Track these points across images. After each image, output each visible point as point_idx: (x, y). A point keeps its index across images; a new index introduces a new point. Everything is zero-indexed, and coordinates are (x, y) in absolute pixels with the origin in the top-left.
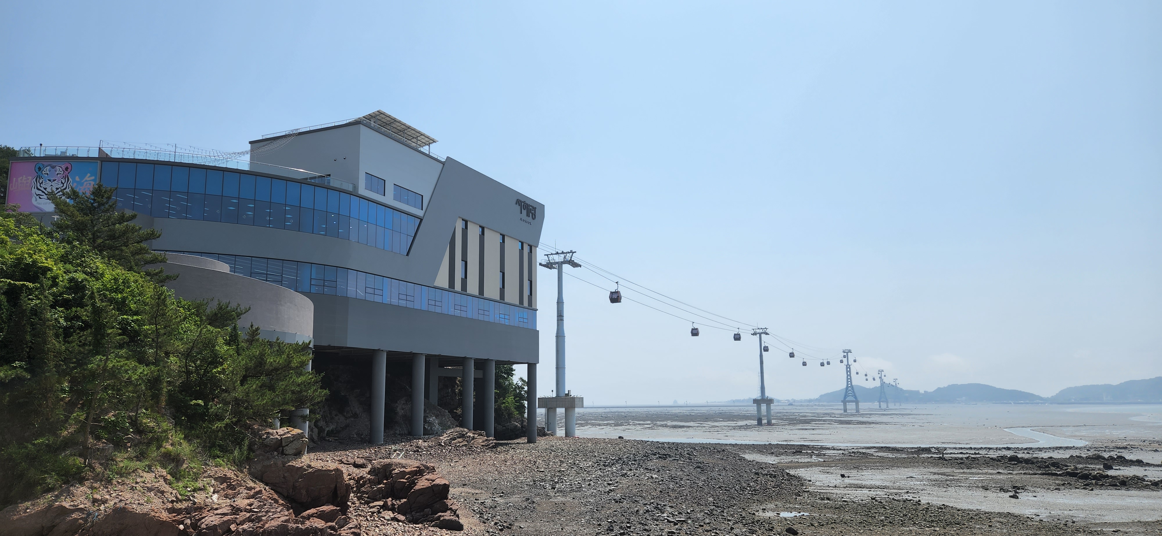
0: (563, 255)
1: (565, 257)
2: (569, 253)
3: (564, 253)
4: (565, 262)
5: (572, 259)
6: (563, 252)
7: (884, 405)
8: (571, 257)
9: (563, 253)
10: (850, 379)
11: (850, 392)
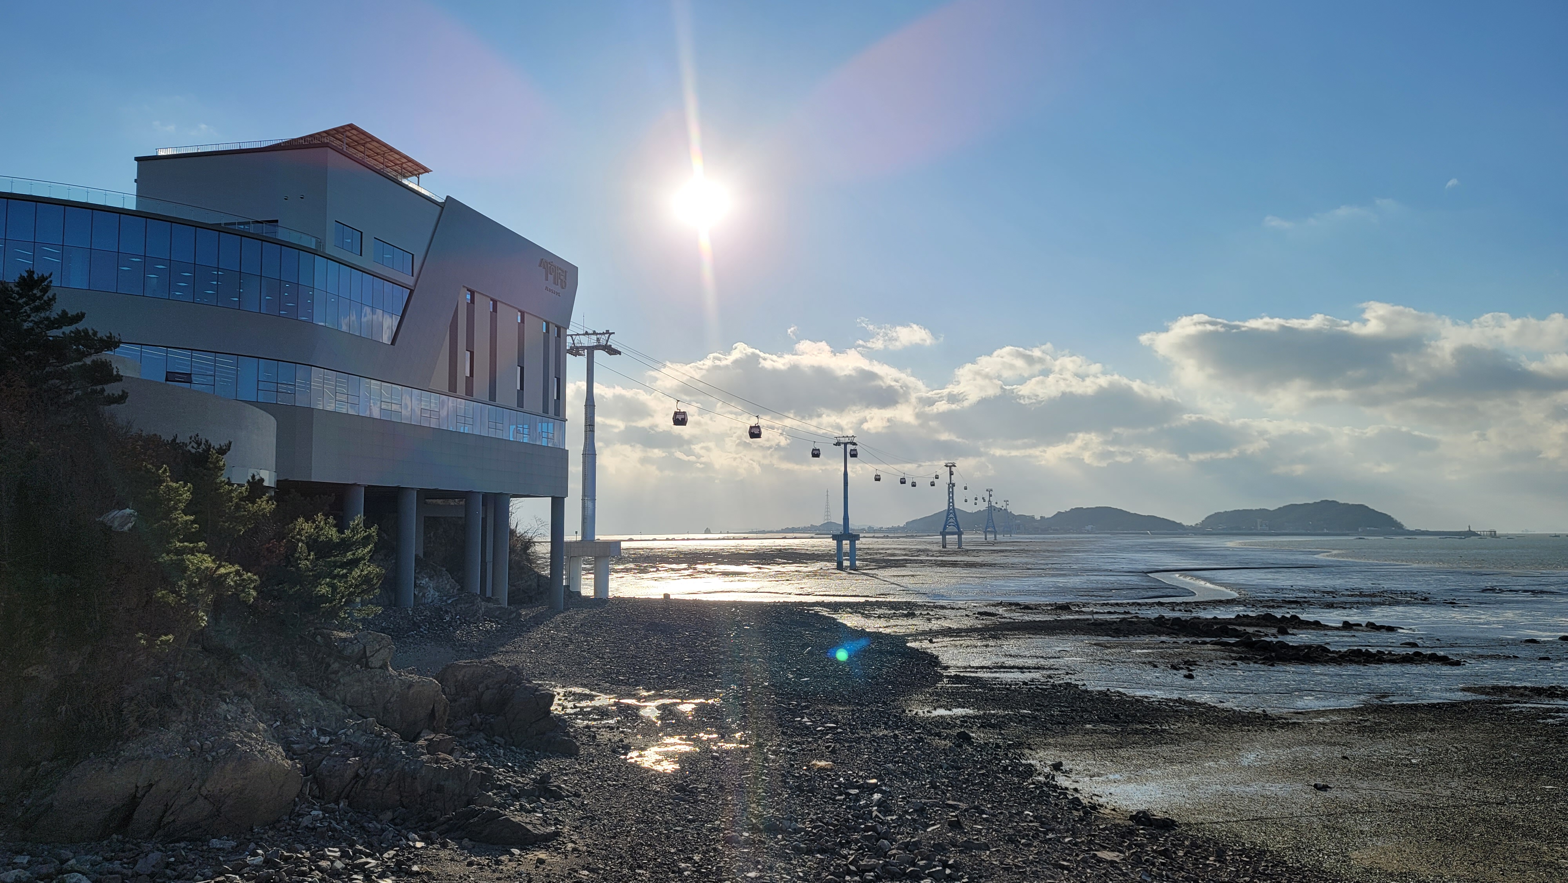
0: (594, 337)
1: (598, 340)
2: (603, 334)
3: (597, 334)
4: (599, 347)
5: (609, 344)
6: (594, 331)
7: (991, 537)
8: (607, 341)
9: (595, 333)
10: (953, 502)
11: (951, 520)
